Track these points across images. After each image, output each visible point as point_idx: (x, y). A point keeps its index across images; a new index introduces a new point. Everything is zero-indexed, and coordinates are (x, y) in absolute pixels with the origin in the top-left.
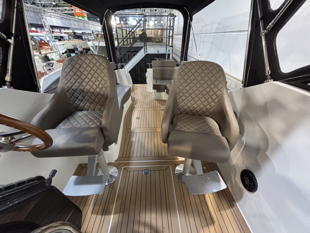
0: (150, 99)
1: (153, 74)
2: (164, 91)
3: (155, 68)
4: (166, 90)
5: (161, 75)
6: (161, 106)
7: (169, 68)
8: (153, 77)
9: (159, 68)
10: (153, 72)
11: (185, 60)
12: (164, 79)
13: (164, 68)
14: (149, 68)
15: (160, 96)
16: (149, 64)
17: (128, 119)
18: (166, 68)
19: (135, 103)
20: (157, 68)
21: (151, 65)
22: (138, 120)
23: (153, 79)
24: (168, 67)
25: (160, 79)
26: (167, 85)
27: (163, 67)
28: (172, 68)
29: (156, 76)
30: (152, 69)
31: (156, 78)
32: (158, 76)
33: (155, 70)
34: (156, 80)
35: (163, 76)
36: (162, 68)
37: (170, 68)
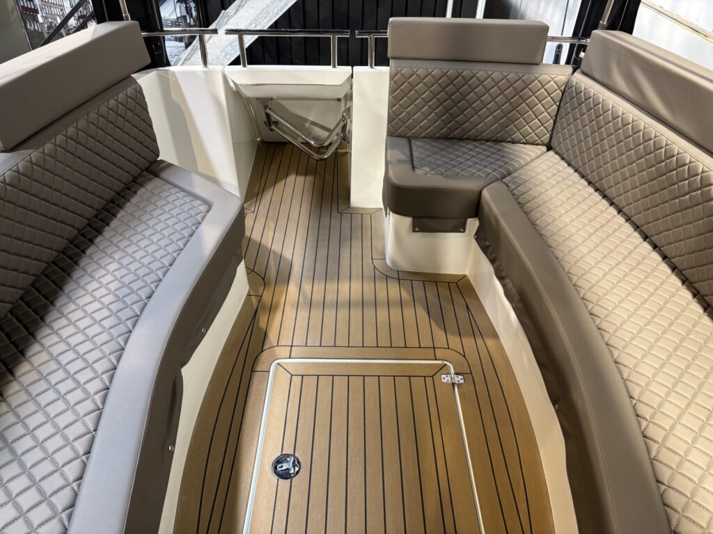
0: (367, 260)
1: (391, 106)
2: (460, 228)
3: (406, 68)
4: (473, 224)
5: (439, 116)
6: (440, 335)
7: (496, 72)
8: (390, 120)
9: (436, 69)
10: (392, 92)
11: (612, 26)
12: (461, 139)
13: (466, 70)
14: (363, 63)
15: (434, 254)
16: (371, 38)
17: (214, 466)
18: (481, 71)
19: (267, 297)
20: (421, 68)
21: (382, 45)
22: (284, 483)
23: (391, 134)
24: (490, 69)
25: (431, 137)
26: (486, 194)
27: (460, 67)
28: (521, 70)
29: (410, 115)
30: (385, 69)
31: (410, 128)
32: (424, 118)
33: (406, 78)
34: (405, 141)
35: (453, 117)
36: (452, 69)
37: (505, 69)
